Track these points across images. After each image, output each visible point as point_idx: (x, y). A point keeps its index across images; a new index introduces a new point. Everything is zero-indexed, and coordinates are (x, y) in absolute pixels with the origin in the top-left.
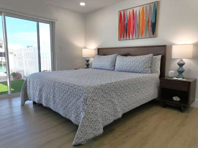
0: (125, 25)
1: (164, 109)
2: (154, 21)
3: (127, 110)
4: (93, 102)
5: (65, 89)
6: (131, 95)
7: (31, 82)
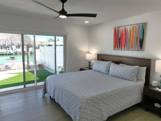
0: (119, 38)
1: (146, 112)
2: (141, 38)
3: (112, 114)
4: (85, 110)
5: (69, 95)
6: (116, 102)
7: (49, 83)
